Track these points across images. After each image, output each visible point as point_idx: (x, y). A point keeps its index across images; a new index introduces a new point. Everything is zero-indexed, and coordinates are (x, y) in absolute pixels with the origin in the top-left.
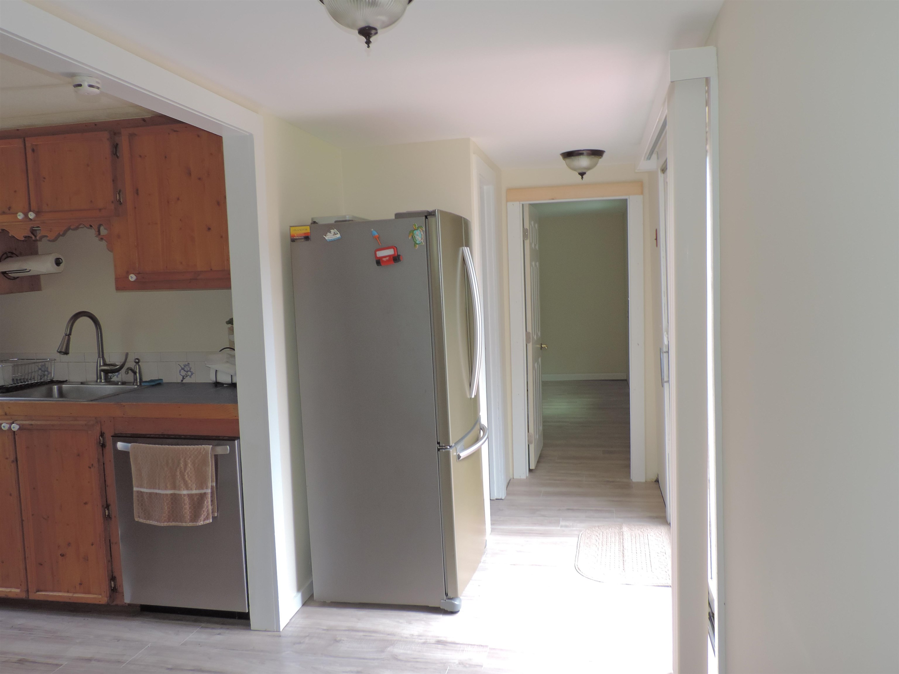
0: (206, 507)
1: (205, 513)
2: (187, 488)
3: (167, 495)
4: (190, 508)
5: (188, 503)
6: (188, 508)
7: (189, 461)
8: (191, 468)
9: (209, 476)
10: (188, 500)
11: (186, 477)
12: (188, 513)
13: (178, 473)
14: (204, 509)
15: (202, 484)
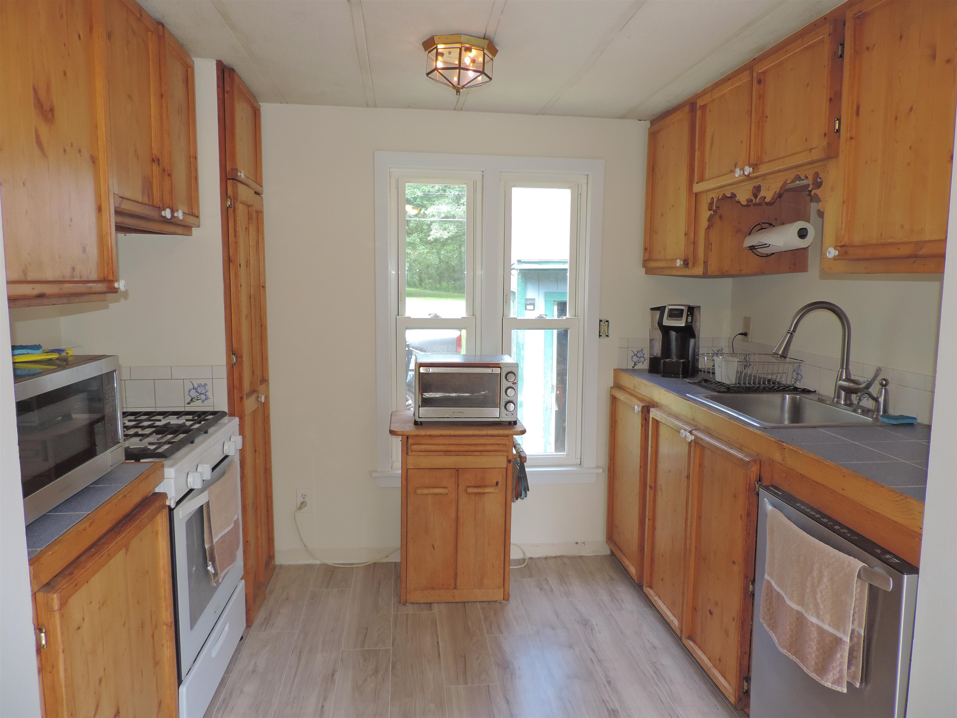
0: (838, 663)
1: (836, 671)
2: (818, 616)
3: (792, 609)
4: (818, 649)
5: (815, 640)
6: (815, 648)
7: (826, 574)
8: (826, 586)
9: (850, 613)
10: (816, 635)
11: (819, 596)
12: (814, 656)
13: (809, 584)
14: (834, 665)
15: (839, 622)
